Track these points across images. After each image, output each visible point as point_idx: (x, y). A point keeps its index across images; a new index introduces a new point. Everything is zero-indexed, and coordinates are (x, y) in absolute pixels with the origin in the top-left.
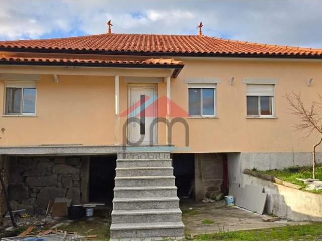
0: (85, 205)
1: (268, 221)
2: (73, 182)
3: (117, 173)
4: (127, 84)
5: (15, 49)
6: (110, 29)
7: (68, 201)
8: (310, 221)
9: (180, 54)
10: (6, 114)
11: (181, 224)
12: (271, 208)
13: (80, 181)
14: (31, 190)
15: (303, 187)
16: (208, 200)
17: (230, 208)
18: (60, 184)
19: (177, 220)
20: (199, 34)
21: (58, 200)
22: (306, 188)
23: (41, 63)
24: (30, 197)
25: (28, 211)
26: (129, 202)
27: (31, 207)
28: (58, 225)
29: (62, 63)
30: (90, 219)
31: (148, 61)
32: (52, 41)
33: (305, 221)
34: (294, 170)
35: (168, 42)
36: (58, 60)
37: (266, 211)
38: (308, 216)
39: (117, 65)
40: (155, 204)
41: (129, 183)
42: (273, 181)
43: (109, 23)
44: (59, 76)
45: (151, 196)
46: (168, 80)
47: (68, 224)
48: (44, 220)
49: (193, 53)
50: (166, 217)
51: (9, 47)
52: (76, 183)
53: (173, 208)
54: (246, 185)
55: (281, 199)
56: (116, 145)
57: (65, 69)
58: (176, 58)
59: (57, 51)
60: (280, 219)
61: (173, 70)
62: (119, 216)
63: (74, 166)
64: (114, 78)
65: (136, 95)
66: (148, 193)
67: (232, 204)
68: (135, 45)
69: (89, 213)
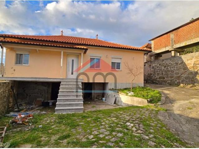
0: (49, 101)
1: (115, 106)
2: (45, 92)
3: (60, 89)
4: (66, 55)
5: (21, 38)
6: (62, 34)
7: (42, 100)
8: (128, 106)
9: (87, 45)
10: (16, 64)
11: (83, 107)
12: (117, 102)
13: (47, 92)
14: (27, 95)
15: (127, 94)
16: (96, 100)
17: (103, 102)
18: (39, 93)
19: (81, 106)
20: (96, 39)
21: (38, 99)
22: (128, 95)
23: (31, 44)
24: (27, 98)
25: (25, 103)
26: (64, 99)
27: (27, 101)
28: (37, 109)
29: (39, 45)
30: (51, 106)
31: (75, 47)
32: (37, 36)
33: (127, 106)
34: (125, 89)
35: (84, 41)
36: (38, 44)
37: (115, 103)
38: (128, 104)
39: (62, 47)
40: (74, 100)
41: (64, 92)
42: (118, 92)
43: (62, 32)
44: (39, 50)
45: (73, 97)
46: (82, 54)
47: (41, 108)
48: (31, 107)
49: (94, 45)
50: (77, 105)
51: (18, 37)
52: (46, 93)
53: (80, 102)
54: (110, 94)
55: (120, 98)
56: (61, 78)
57: (41, 47)
58: (86, 46)
59: (38, 40)
60: (119, 105)
61: (84, 50)
62: (59, 104)
63: (46, 86)
64: (61, 52)
65: (70, 59)
66: (71, 96)
67: (104, 101)
68: (71, 41)
69: (51, 104)
